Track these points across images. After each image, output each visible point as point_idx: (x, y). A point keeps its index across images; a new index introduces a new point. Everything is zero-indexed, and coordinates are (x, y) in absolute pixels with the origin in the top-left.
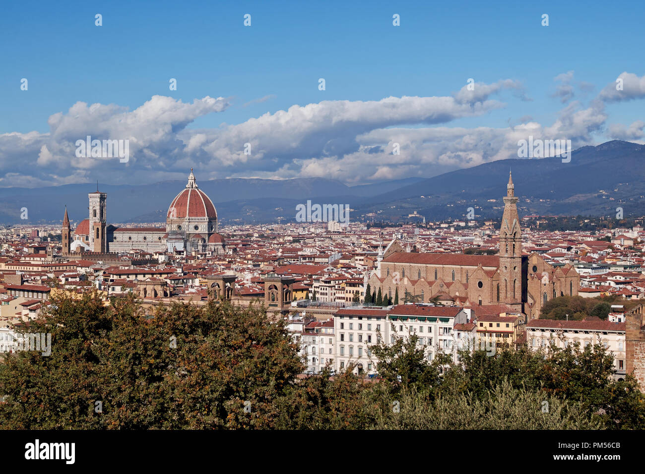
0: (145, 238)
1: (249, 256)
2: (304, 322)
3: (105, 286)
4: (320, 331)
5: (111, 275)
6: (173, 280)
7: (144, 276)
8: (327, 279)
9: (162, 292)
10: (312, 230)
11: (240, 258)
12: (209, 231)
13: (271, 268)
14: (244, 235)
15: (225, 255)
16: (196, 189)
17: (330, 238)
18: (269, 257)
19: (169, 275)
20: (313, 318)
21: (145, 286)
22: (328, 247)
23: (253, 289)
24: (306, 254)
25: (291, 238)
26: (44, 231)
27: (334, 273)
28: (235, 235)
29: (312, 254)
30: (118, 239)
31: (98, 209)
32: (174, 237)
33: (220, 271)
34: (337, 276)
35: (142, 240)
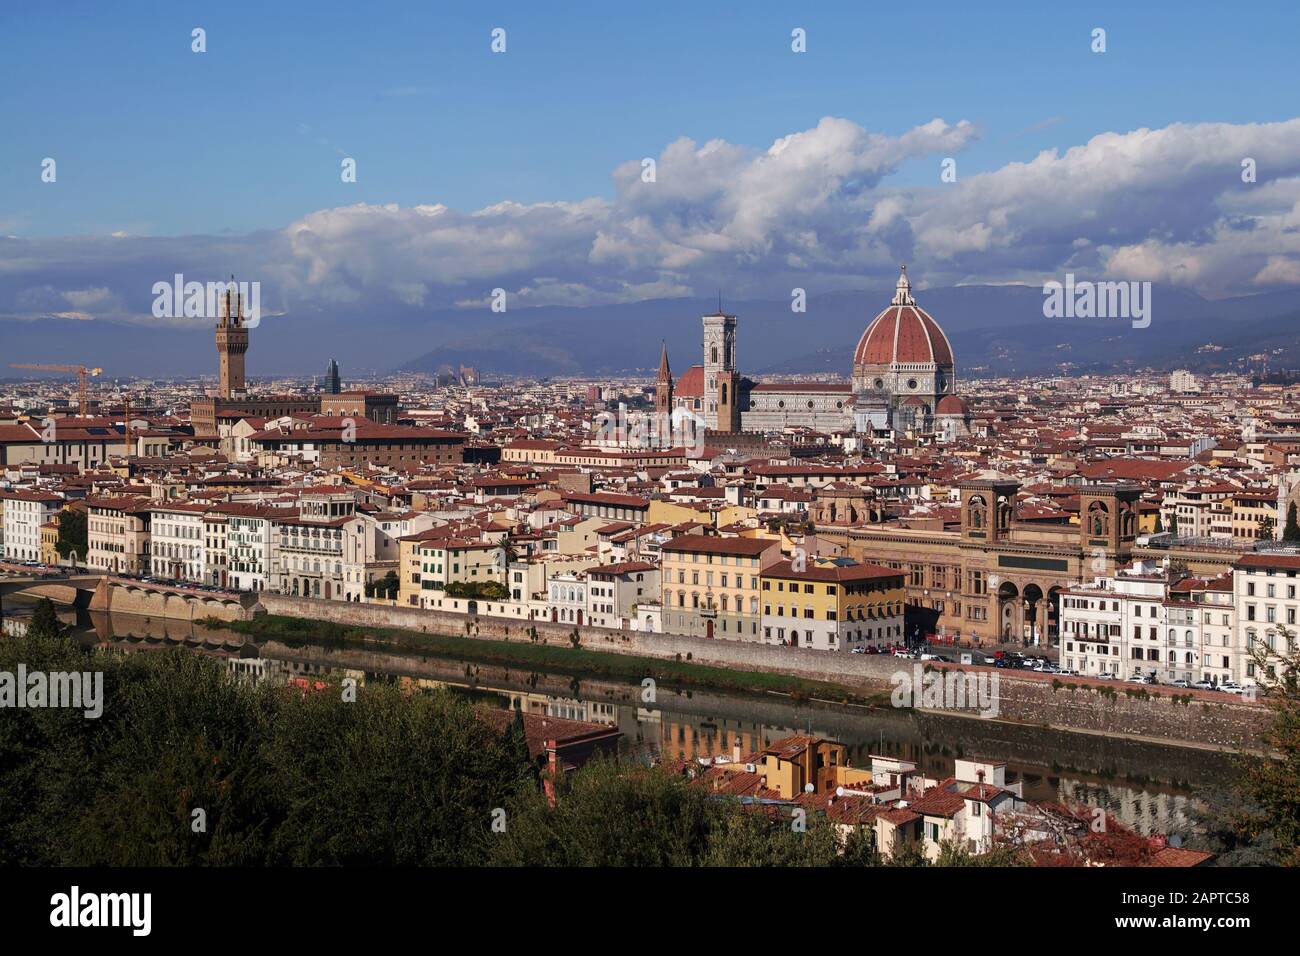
0: (811, 404)
1: (1024, 441)
2: (1167, 579)
3: (749, 497)
4: (1203, 599)
5: (758, 477)
6: (879, 487)
7: (821, 480)
8: (1192, 489)
9: (865, 512)
10: (1137, 389)
11: (1005, 445)
12: (937, 391)
13: (1071, 466)
14: (999, 399)
15: (971, 439)
16: (912, 308)
17: (1179, 405)
18: (1065, 444)
19: (871, 478)
20: (1186, 570)
21: (832, 500)
22: (1179, 423)
23: (1043, 509)
24: (1138, 437)
25: (1096, 406)
26: (611, 389)
27: (1206, 477)
28: (982, 399)
29: (1151, 438)
30: (758, 406)
31: (720, 346)
32: (869, 402)
33: (969, 472)
34: (1214, 483)
35: (805, 407)
